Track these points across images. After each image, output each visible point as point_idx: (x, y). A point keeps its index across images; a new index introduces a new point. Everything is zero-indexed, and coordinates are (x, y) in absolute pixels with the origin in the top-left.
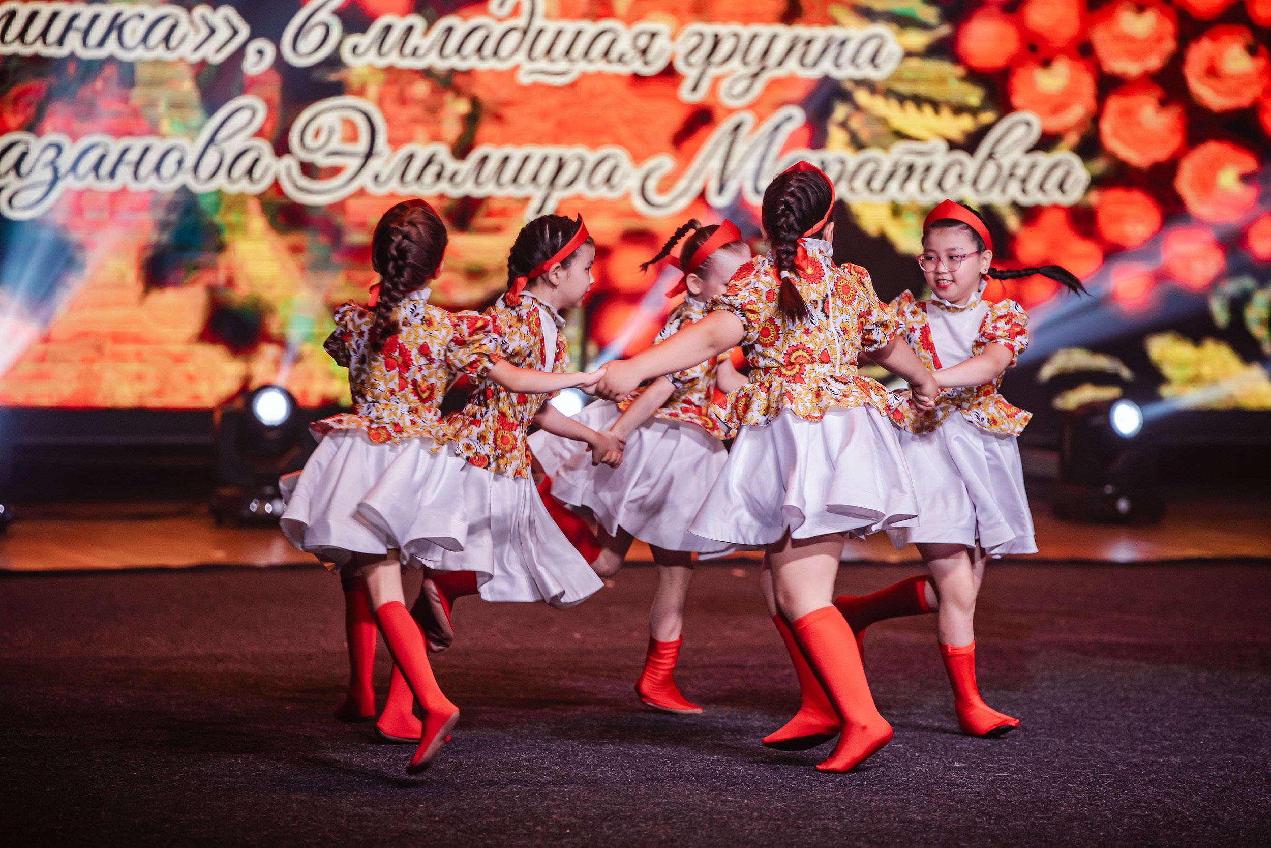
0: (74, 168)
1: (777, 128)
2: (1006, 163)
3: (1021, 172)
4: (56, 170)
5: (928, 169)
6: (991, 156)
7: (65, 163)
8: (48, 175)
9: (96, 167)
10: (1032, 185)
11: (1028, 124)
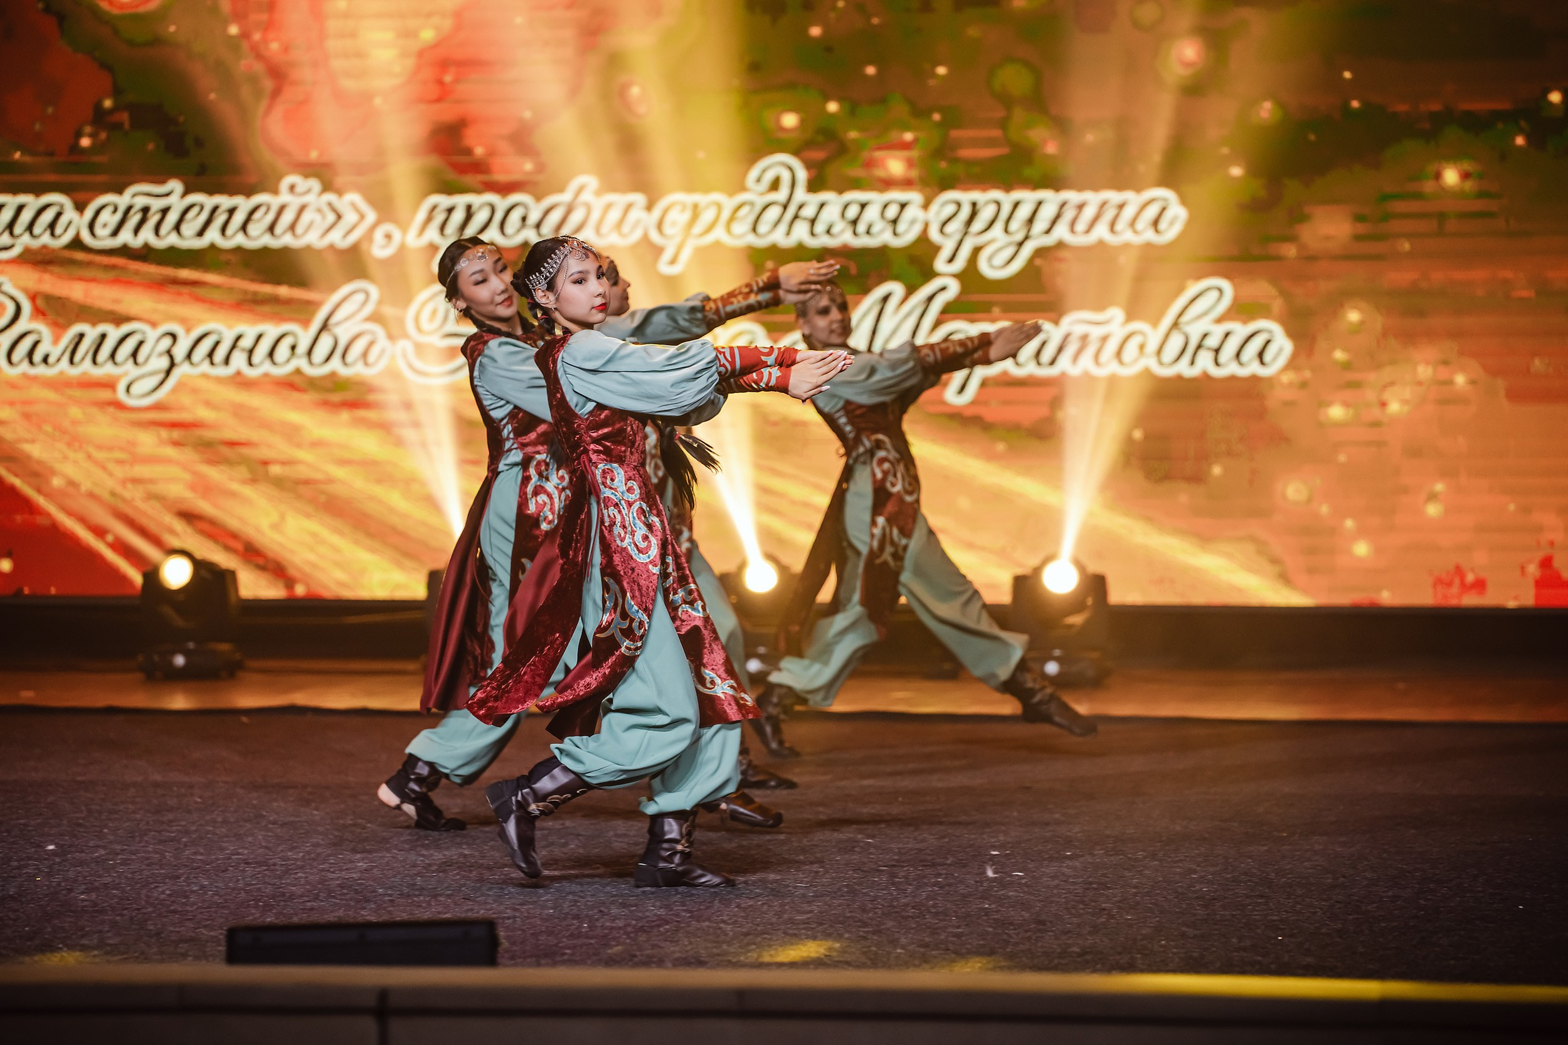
0: (189, 356)
1: (930, 299)
2: (1195, 332)
3: (1212, 342)
4: (171, 358)
5: (1104, 339)
6: (1175, 325)
7: (180, 352)
8: (164, 362)
9: (210, 355)
10: (1224, 356)
11: (1220, 290)
